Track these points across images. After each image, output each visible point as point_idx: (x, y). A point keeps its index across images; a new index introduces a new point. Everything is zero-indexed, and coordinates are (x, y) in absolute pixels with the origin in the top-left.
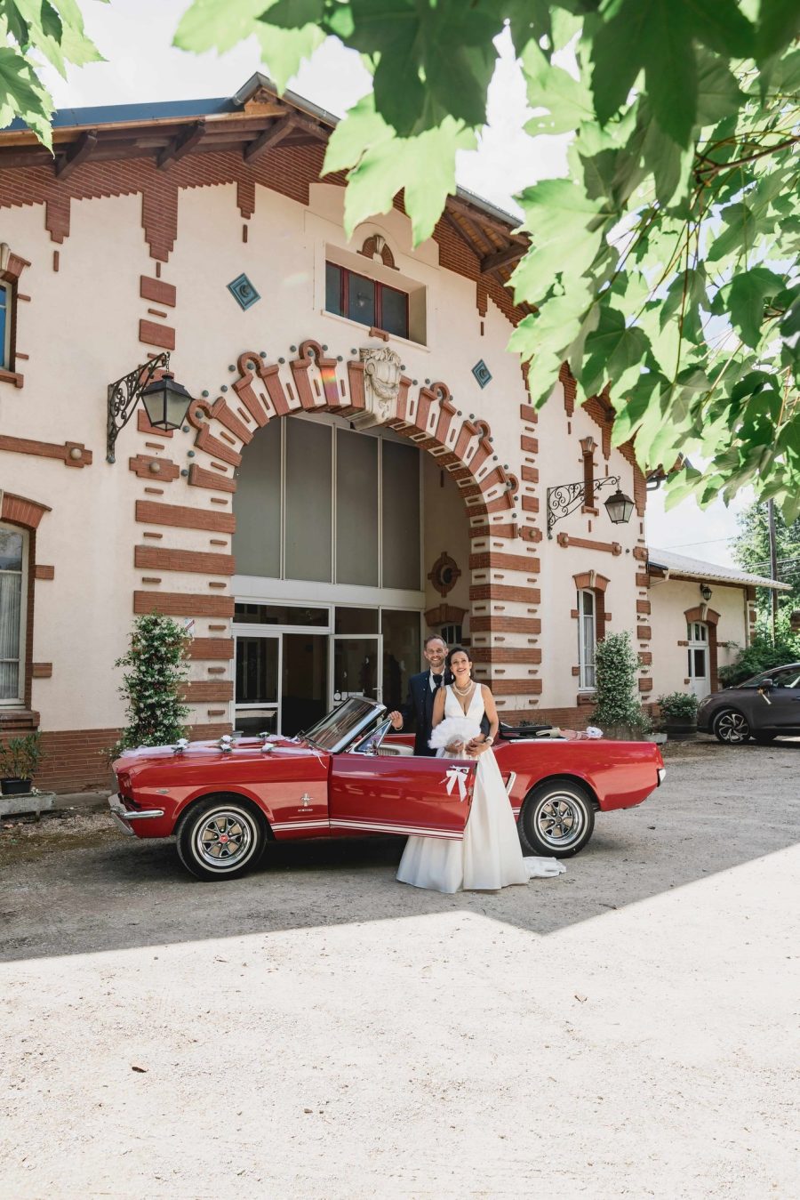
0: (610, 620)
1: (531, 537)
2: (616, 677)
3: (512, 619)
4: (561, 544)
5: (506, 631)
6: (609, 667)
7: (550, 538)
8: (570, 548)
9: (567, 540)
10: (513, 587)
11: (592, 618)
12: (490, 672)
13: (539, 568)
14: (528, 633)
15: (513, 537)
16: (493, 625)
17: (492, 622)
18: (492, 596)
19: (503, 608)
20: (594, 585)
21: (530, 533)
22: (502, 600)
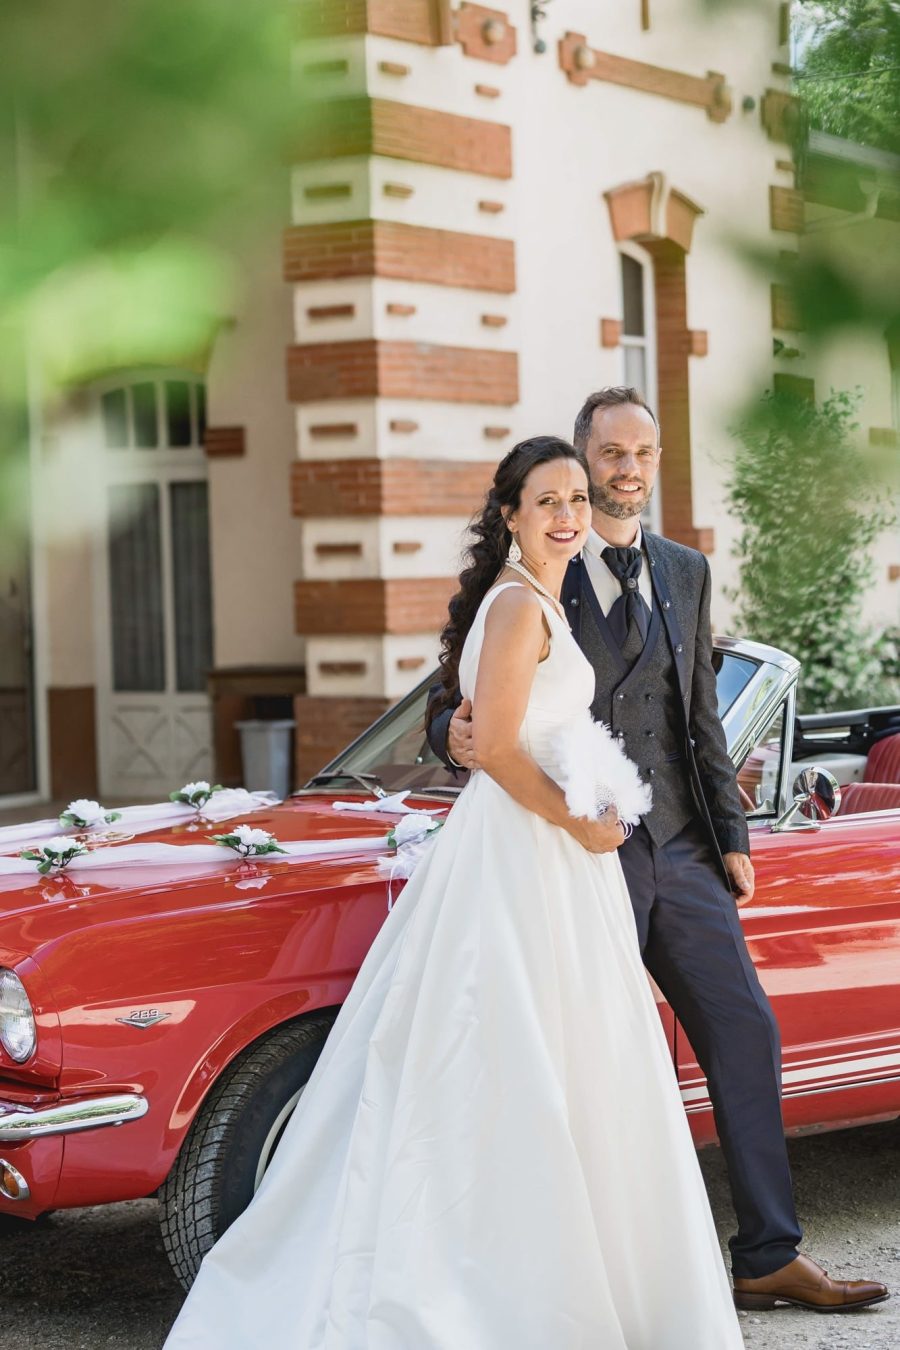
0: (703, 353)
1: (487, 41)
2: (817, 559)
3: (441, 351)
4: (569, 75)
5: (421, 397)
6: (790, 520)
7: (539, 48)
8: (595, 89)
9: (589, 59)
10: (440, 233)
11: (642, 349)
12: (377, 551)
13: (508, 162)
14: (483, 402)
15: (438, 39)
16: (386, 377)
17: (383, 362)
18: (380, 265)
19: (410, 311)
20: (661, 228)
21: (486, 28)
22: (408, 278)
